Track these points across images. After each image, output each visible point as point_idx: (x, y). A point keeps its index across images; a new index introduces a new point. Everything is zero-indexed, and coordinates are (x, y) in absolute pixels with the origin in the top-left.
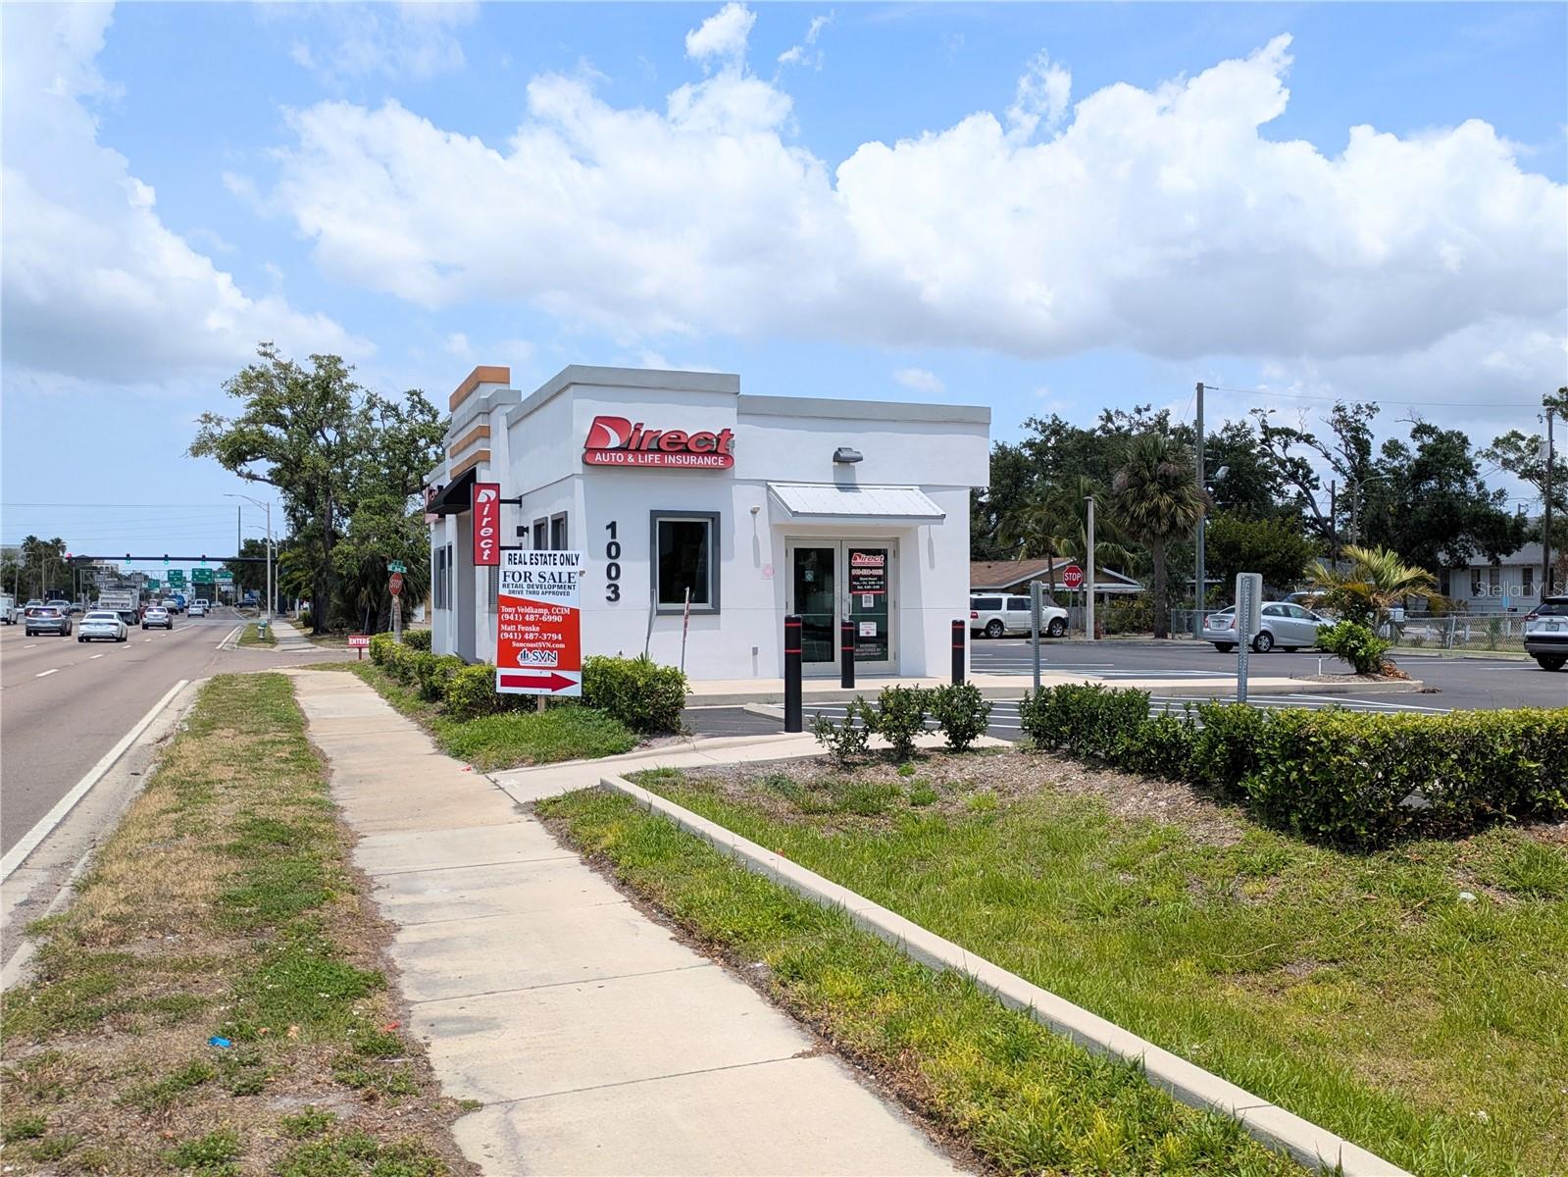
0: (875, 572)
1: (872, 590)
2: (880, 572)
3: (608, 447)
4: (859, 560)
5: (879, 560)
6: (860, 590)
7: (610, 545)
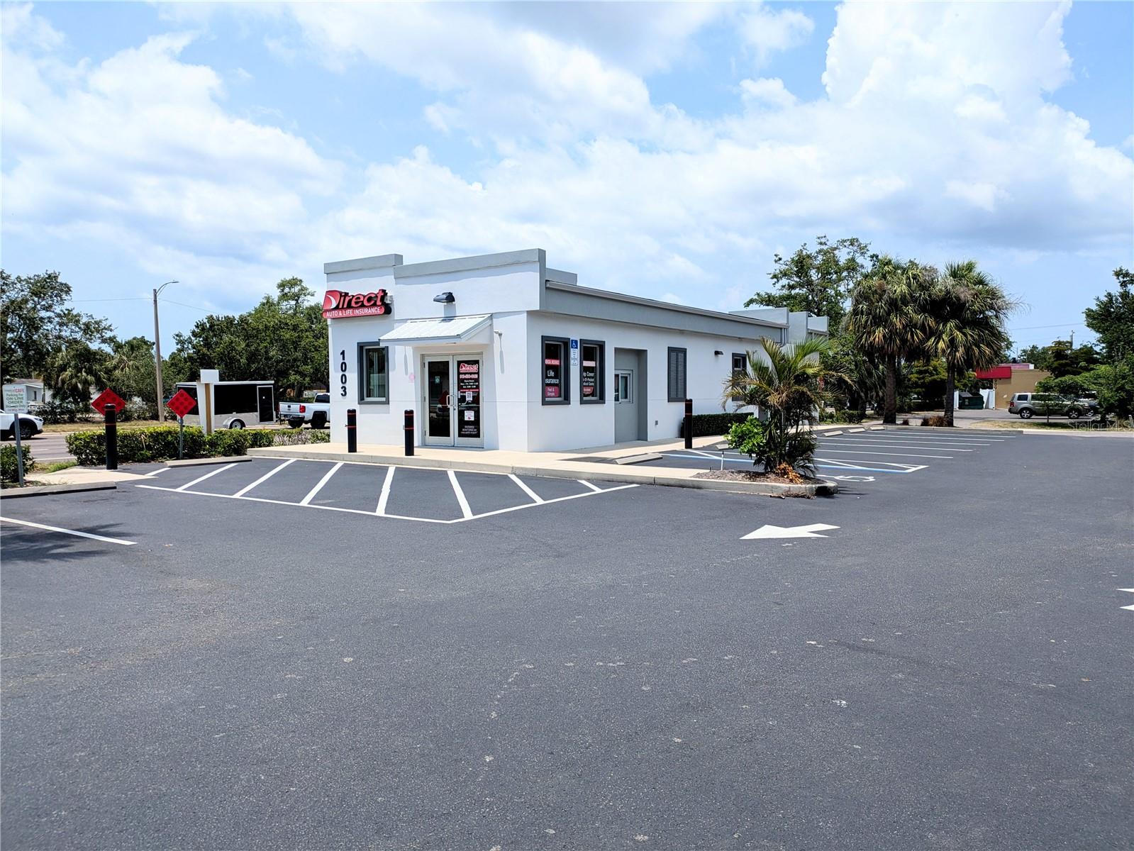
0: (473, 376)
1: (471, 388)
2: (476, 376)
3: (332, 307)
4: (464, 369)
5: (474, 368)
6: (465, 389)
7: (342, 363)
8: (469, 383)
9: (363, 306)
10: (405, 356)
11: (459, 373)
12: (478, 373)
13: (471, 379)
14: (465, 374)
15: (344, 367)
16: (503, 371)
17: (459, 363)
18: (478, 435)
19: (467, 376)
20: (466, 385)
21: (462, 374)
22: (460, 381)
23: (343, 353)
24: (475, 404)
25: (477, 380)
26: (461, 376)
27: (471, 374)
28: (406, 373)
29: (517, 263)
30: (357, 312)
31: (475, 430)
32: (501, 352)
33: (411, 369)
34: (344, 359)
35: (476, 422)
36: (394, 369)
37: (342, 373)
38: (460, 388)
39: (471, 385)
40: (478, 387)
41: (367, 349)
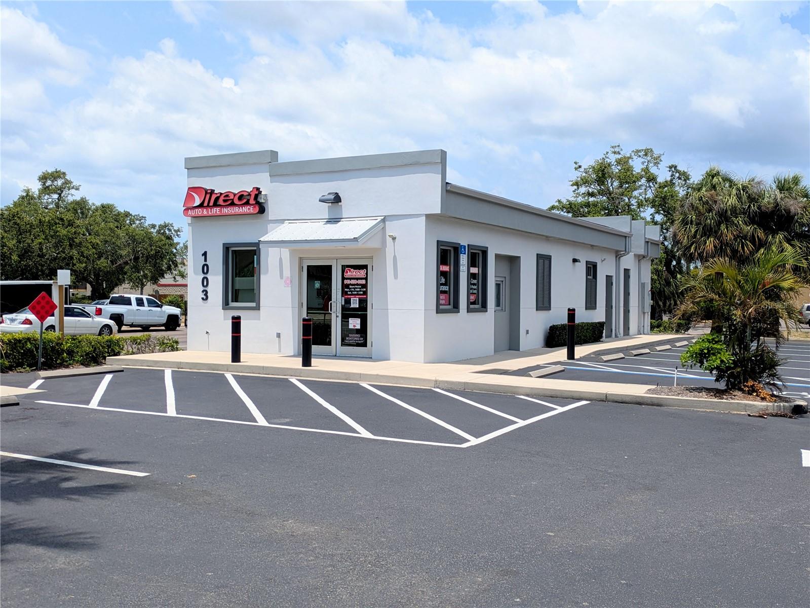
0: (360, 282)
1: (358, 294)
2: (363, 282)
3: (194, 206)
4: (349, 273)
5: (362, 273)
6: (350, 295)
7: (204, 265)
8: (355, 288)
9: (233, 204)
10: (281, 259)
11: (343, 278)
12: (366, 279)
13: (357, 284)
14: (350, 279)
15: (205, 269)
16: (396, 277)
17: (344, 268)
18: (364, 345)
19: (353, 282)
20: (352, 291)
21: (347, 279)
22: (344, 286)
23: (205, 254)
24: (362, 312)
25: (365, 286)
26: (346, 282)
27: (357, 279)
28: (281, 277)
29: (416, 164)
30: (226, 211)
31: (361, 339)
32: (395, 258)
33: (287, 273)
34: (206, 260)
35: (363, 331)
36: (267, 272)
37: (203, 276)
38: (344, 293)
39: (358, 291)
40: (365, 293)
41: (233, 251)
